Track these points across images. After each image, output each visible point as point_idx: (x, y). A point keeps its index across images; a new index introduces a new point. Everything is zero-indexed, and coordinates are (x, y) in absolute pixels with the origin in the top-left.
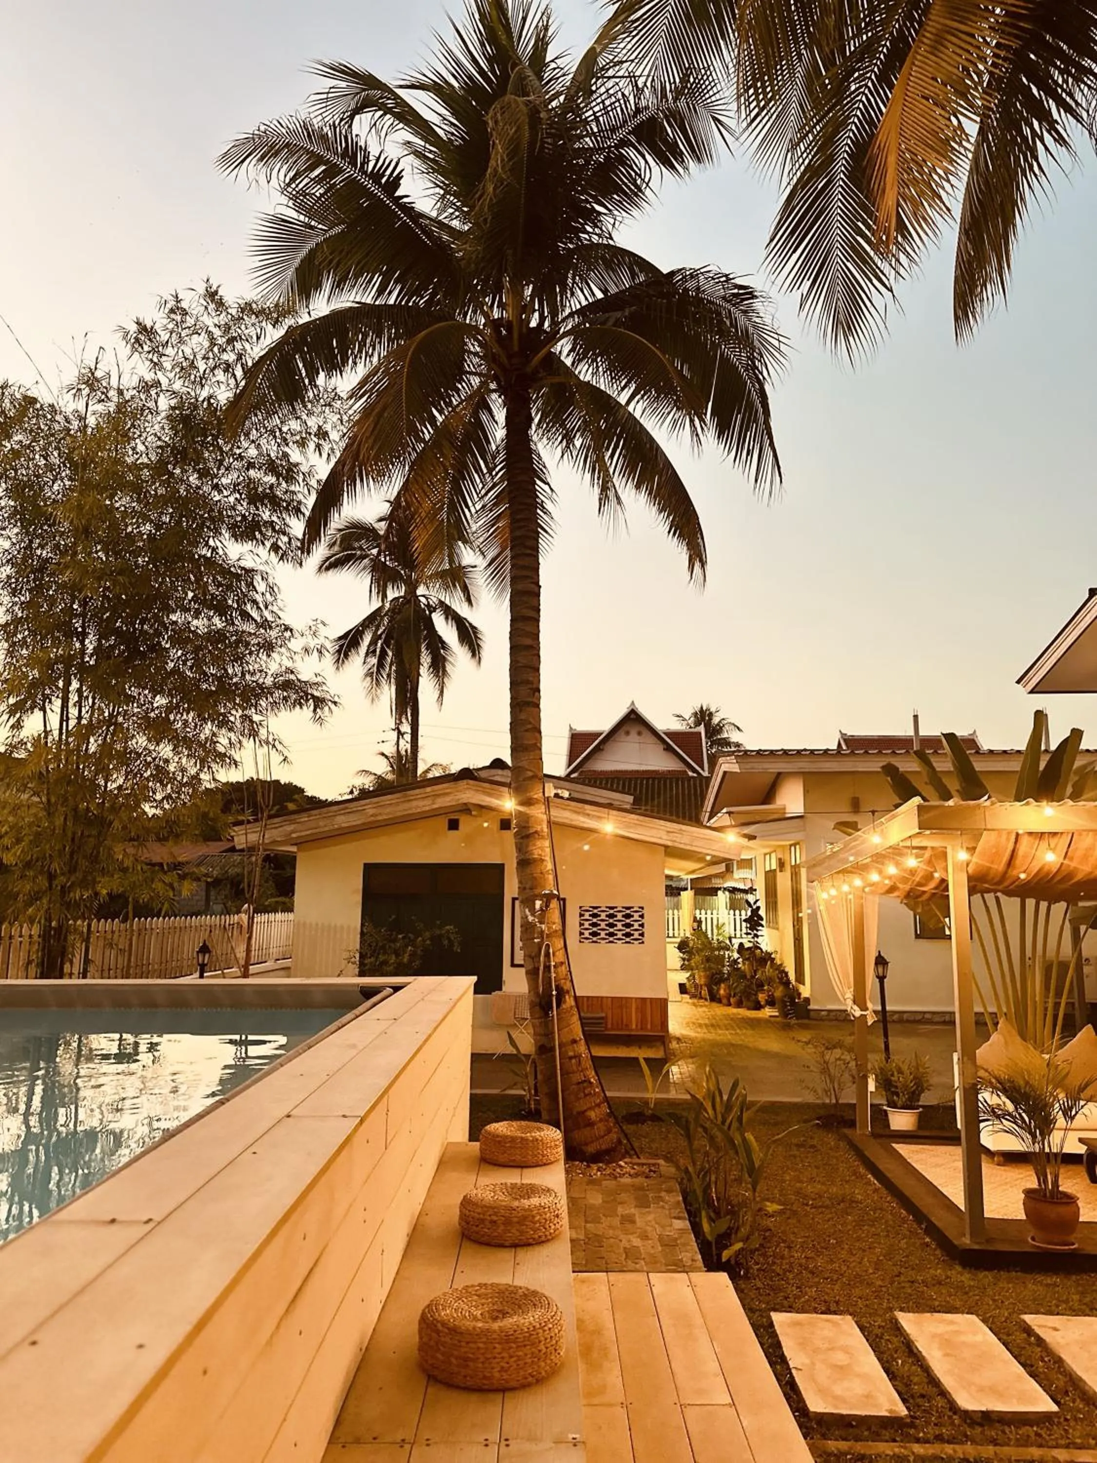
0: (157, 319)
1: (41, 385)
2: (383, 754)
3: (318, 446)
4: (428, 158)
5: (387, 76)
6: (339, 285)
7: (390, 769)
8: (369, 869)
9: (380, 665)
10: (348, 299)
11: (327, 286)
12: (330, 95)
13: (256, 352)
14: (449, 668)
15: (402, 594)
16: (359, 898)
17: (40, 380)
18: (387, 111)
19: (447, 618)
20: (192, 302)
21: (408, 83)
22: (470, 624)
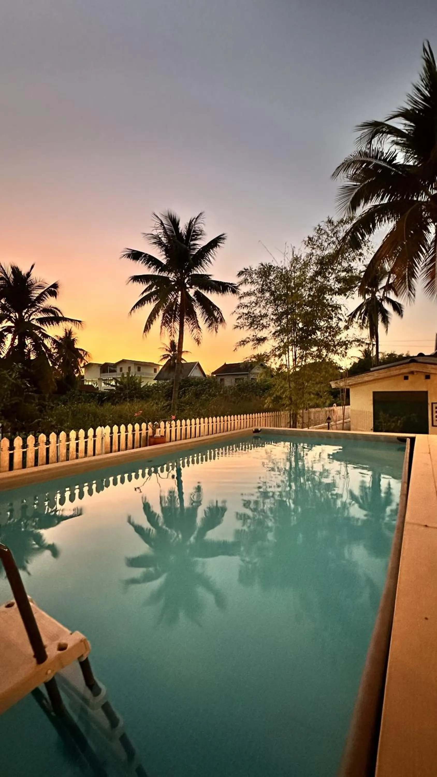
0: (313, 234)
1: (274, 262)
2: (360, 350)
3: (360, 259)
4: (401, 143)
5: (380, 119)
6: (366, 202)
7: (362, 355)
8: (374, 393)
9: (363, 322)
10: (370, 205)
11: (362, 204)
12: (362, 137)
13: (341, 235)
14: (389, 320)
15: (370, 297)
16: (372, 402)
17: (274, 260)
18: (383, 132)
19: (388, 303)
20: (323, 226)
21: (389, 118)
22: (398, 303)
